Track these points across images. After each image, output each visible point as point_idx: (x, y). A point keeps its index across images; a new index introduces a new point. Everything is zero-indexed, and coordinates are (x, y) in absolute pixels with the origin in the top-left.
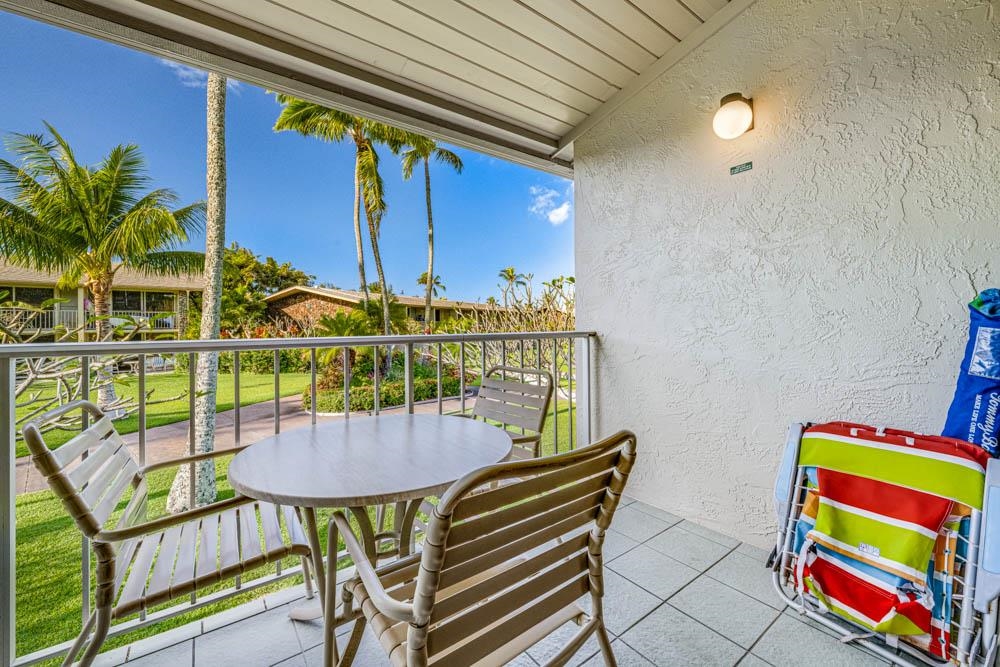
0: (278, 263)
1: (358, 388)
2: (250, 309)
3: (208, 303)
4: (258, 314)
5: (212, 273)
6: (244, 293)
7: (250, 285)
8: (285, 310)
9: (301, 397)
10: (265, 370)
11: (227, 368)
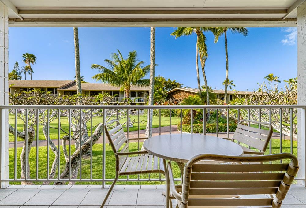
0: (171, 81)
1: (197, 125)
2: (164, 96)
3: (151, 94)
4: (165, 98)
5: (151, 85)
6: (161, 91)
7: (163, 88)
8: (173, 96)
9: (177, 126)
10: (167, 116)
11: (156, 114)
